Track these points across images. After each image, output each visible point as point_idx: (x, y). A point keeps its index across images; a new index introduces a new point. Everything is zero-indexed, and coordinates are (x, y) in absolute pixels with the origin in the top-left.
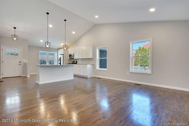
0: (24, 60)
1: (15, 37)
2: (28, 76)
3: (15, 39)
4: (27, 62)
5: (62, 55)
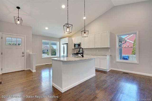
0: (28, 51)
1: (18, 20)
2: (34, 71)
3: (18, 22)
4: (31, 53)
5: (65, 44)
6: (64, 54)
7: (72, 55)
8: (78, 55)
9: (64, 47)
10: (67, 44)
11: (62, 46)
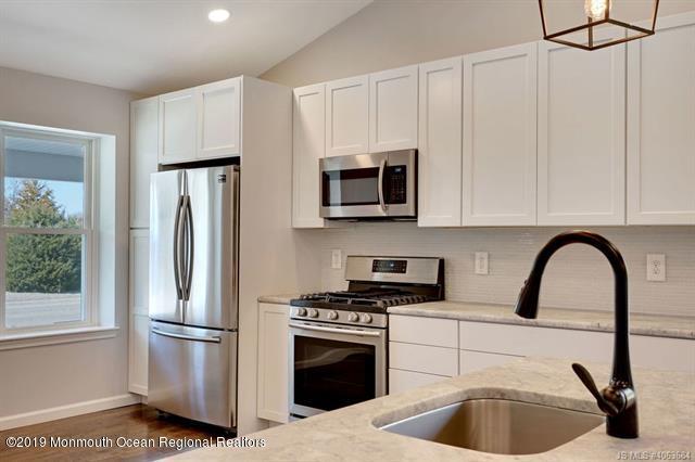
5: (203, 172)
6: (184, 293)
7: (294, 311)
8: (380, 319)
9: (185, 203)
10: (220, 170)
11: (159, 194)
